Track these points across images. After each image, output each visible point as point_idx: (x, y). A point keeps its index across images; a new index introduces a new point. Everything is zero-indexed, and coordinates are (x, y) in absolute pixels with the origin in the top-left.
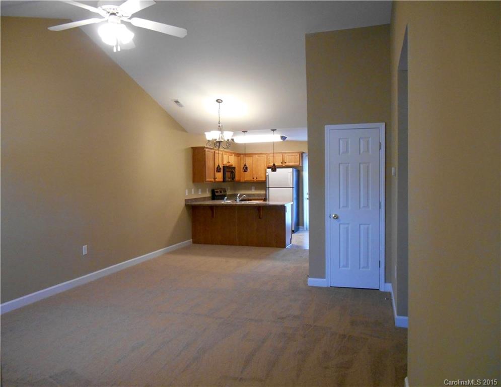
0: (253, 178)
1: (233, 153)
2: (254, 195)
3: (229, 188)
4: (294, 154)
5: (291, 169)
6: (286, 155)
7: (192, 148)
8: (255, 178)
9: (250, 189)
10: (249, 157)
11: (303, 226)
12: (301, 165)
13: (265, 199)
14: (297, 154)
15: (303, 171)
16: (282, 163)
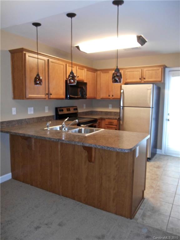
0: (109, 96)
1: (86, 67)
2: (110, 113)
3: (85, 105)
4: (155, 68)
5: (151, 85)
6: (145, 69)
7: (10, 51)
8: (111, 96)
9: (108, 107)
10: (106, 73)
11: (161, 148)
12: (163, 81)
13: (119, 118)
14: (158, 68)
15: (164, 88)
16: (140, 79)
